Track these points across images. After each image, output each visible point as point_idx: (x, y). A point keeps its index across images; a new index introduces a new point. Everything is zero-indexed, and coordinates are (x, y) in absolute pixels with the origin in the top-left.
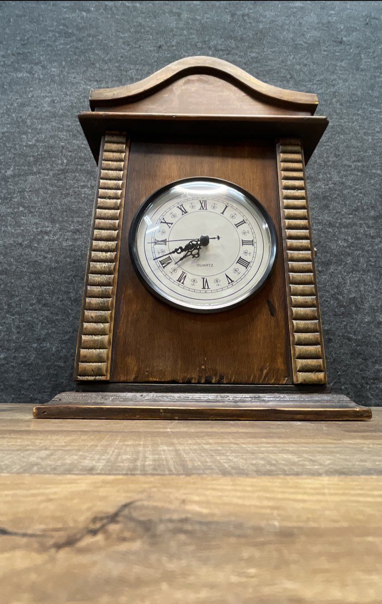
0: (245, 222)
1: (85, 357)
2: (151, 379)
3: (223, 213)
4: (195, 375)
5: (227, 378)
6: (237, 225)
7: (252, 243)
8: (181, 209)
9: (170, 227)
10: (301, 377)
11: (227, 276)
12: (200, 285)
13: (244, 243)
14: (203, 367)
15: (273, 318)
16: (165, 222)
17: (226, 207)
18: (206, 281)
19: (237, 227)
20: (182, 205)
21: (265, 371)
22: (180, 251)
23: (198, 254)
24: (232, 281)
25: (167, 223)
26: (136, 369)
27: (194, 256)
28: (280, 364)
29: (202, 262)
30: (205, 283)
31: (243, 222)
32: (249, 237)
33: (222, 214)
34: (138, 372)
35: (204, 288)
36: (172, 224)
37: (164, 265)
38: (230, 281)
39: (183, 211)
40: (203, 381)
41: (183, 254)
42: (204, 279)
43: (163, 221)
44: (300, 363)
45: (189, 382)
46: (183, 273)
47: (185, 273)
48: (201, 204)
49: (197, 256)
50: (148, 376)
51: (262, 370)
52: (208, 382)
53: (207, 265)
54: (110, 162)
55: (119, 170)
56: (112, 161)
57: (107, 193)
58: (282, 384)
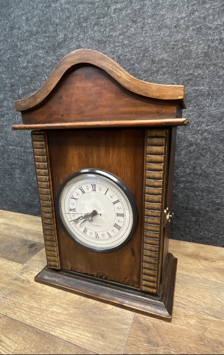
0: (119, 201)
2: (77, 271)
3: (105, 194)
4: (95, 274)
5: (109, 278)
6: (114, 203)
7: (122, 215)
8: (81, 190)
9: (76, 201)
10: (144, 288)
11: (108, 233)
12: (94, 236)
13: (118, 215)
14: (99, 271)
15: (133, 257)
16: (74, 198)
17: (108, 190)
18: (97, 234)
19: (114, 204)
20: (82, 187)
21: (127, 280)
22: (81, 218)
23: (92, 220)
24: (111, 236)
25: (75, 199)
26: (70, 266)
27: (90, 221)
28: (135, 278)
29: (94, 223)
30: (97, 235)
31: (118, 201)
32: (121, 212)
33: (105, 195)
34: (72, 267)
35: (96, 237)
36: (77, 199)
37: (76, 223)
38: (110, 236)
39: (82, 191)
40: (99, 277)
41: (83, 220)
43: (72, 197)
44: (144, 282)
45: (93, 275)
46: (85, 228)
47: (86, 229)
48: (93, 187)
49: (91, 221)
51: (126, 279)
52: (101, 277)
53: (97, 226)
54: (39, 156)
55: (45, 162)
56: (40, 155)
57: (42, 179)
58: (135, 287)
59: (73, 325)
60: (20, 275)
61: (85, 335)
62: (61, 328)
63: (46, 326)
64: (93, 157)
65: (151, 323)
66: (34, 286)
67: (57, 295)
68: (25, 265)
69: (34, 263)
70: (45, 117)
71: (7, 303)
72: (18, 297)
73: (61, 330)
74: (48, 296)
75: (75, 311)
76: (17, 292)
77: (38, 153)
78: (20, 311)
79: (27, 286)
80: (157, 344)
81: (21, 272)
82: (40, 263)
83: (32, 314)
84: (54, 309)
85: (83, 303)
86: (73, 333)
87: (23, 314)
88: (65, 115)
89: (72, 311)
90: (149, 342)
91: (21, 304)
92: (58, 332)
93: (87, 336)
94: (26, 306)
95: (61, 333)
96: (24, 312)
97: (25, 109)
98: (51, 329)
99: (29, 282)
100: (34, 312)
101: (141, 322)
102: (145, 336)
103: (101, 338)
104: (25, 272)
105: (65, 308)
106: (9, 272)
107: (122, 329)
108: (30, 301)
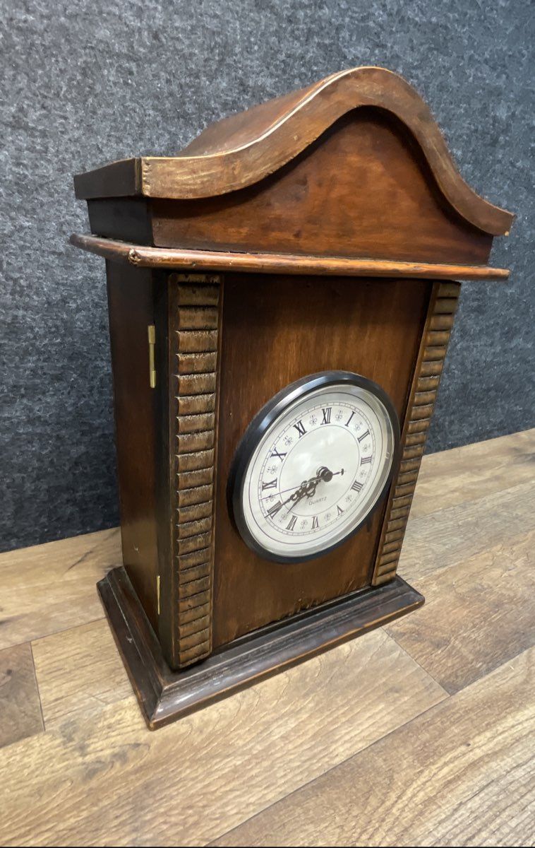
0: (369, 433)
1: (186, 646)
3: (347, 425)
4: (290, 609)
6: (360, 439)
7: (370, 460)
8: (298, 429)
9: (282, 460)
10: (378, 581)
11: (338, 507)
12: (309, 526)
13: (363, 461)
15: (368, 534)
16: (277, 454)
17: (354, 413)
18: (317, 520)
19: (359, 441)
20: (300, 422)
21: (350, 584)
23: (313, 492)
24: (342, 512)
25: (280, 455)
27: (308, 496)
28: (364, 572)
29: (314, 498)
31: (367, 433)
32: (369, 453)
33: (346, 427)
35: (313, 527)
36: (285, 454)
37: (273, 515)
38: (340, 513)
39: (300, 431)
40: (298, 610)
42: (314, 518)
43: (275, 453)
44: (381, 570)
45: (287, 616)
46: (294, 517)
48: (324, 415)
49: (312, 495)
50: (248, 629)
51: (348, 583)
52: (303, 609)
53: (320, 500)
54: (193, 356)
55: (209, 372)
56: (196, 353)
57: (194, 423)
58: (362, 588)
59: (344, 720)
60: (84, 755)
61: (377, 713)
62: (337, 741)
63: (312, 764)
64: (331, 344)
65: (409, 623)
66: (166, 741)
67: (244, 707)
68: (54, 727)
69: (74, 704)
70: (244, 231)
71: (165, 827)
72: (172, 791)
73: (340, 743)
74: (230, 725)
75: (313, 699)
76: (147, 787)
77: (192, 345)
78: (225, 801)
79: (148, 756)
80: (445, 641)
81: (74, 750)
82: (88, 691)
83: (260, 779)
84: (278, 732)
85: (305, 678)
86: (361, 728)
87: (243, 799)
88: (304, 234)
89: (309, 704)
90: (438, 646)
91: (204, 791)
92: (341, 749)
93: (381, 711)
94: (223, 782)
95: (348, 745)
96: (238, 793)
97: (191, 196)
98: (326, 759)
99: (137, 745)
100: (253, 773)
101: (401, 633)
102: (426, 644)
103: (397, 695)
104: (84, 739)
105: (293, 712)
106: (34, 781)
107: (398, 661)
108: (213, 769)
